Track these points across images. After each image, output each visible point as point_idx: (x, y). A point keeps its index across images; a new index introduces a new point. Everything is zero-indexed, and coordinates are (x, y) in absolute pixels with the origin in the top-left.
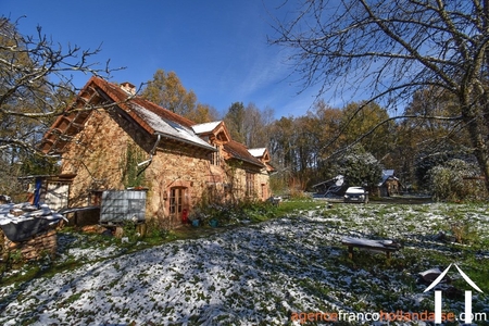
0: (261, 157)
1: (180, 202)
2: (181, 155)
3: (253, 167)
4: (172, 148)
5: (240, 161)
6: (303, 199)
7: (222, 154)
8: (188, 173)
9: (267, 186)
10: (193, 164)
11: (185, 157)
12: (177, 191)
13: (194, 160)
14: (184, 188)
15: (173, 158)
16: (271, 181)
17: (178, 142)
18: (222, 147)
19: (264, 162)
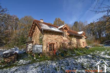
0: (82, 34)
1: (53, 48)
2: (53, 35)
3: (79, 37)
4: (50, 33)
5: (73, 35)
6: (100, 46)
7: (67, 34)
8: (55, 40)
9: (85, 43)
10: (57, 37)
11: (54, 35)
12: (52, 45)
13: (57, 36)
14: (55, 44)
15: (50, 36)
16: (86, 41)
17: (51, 31)
18: (67, 32)
19: (83, 35)
